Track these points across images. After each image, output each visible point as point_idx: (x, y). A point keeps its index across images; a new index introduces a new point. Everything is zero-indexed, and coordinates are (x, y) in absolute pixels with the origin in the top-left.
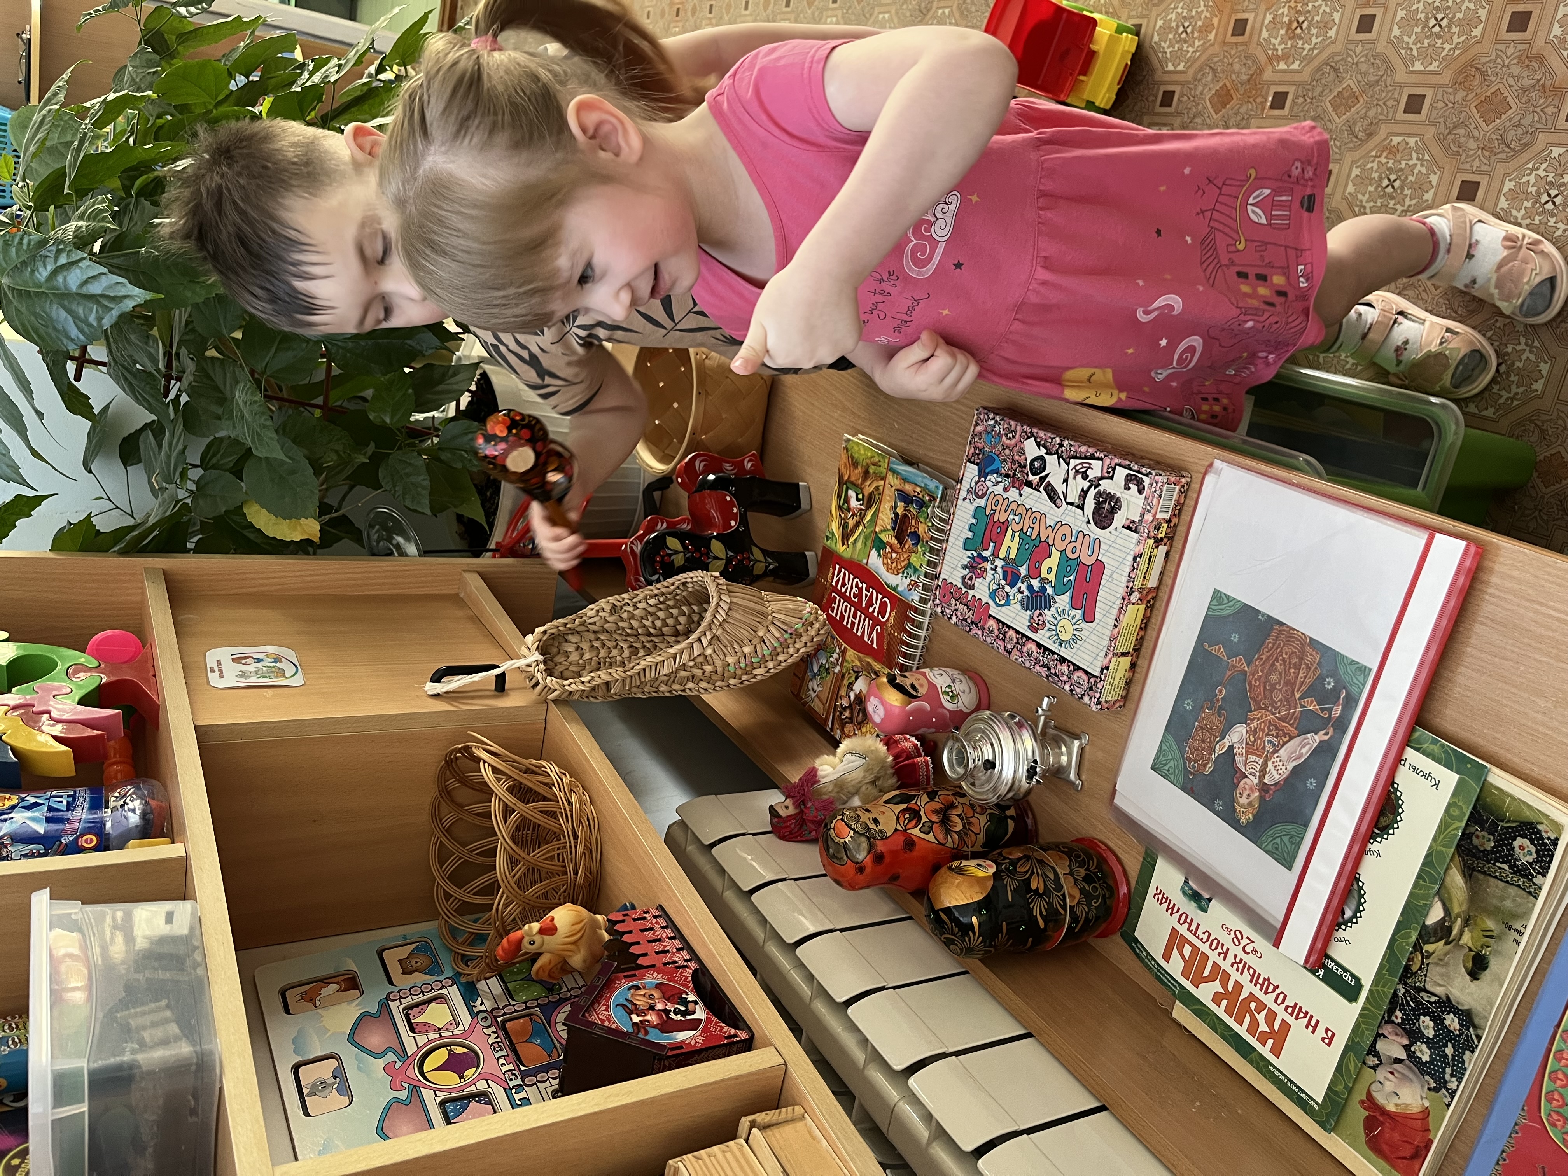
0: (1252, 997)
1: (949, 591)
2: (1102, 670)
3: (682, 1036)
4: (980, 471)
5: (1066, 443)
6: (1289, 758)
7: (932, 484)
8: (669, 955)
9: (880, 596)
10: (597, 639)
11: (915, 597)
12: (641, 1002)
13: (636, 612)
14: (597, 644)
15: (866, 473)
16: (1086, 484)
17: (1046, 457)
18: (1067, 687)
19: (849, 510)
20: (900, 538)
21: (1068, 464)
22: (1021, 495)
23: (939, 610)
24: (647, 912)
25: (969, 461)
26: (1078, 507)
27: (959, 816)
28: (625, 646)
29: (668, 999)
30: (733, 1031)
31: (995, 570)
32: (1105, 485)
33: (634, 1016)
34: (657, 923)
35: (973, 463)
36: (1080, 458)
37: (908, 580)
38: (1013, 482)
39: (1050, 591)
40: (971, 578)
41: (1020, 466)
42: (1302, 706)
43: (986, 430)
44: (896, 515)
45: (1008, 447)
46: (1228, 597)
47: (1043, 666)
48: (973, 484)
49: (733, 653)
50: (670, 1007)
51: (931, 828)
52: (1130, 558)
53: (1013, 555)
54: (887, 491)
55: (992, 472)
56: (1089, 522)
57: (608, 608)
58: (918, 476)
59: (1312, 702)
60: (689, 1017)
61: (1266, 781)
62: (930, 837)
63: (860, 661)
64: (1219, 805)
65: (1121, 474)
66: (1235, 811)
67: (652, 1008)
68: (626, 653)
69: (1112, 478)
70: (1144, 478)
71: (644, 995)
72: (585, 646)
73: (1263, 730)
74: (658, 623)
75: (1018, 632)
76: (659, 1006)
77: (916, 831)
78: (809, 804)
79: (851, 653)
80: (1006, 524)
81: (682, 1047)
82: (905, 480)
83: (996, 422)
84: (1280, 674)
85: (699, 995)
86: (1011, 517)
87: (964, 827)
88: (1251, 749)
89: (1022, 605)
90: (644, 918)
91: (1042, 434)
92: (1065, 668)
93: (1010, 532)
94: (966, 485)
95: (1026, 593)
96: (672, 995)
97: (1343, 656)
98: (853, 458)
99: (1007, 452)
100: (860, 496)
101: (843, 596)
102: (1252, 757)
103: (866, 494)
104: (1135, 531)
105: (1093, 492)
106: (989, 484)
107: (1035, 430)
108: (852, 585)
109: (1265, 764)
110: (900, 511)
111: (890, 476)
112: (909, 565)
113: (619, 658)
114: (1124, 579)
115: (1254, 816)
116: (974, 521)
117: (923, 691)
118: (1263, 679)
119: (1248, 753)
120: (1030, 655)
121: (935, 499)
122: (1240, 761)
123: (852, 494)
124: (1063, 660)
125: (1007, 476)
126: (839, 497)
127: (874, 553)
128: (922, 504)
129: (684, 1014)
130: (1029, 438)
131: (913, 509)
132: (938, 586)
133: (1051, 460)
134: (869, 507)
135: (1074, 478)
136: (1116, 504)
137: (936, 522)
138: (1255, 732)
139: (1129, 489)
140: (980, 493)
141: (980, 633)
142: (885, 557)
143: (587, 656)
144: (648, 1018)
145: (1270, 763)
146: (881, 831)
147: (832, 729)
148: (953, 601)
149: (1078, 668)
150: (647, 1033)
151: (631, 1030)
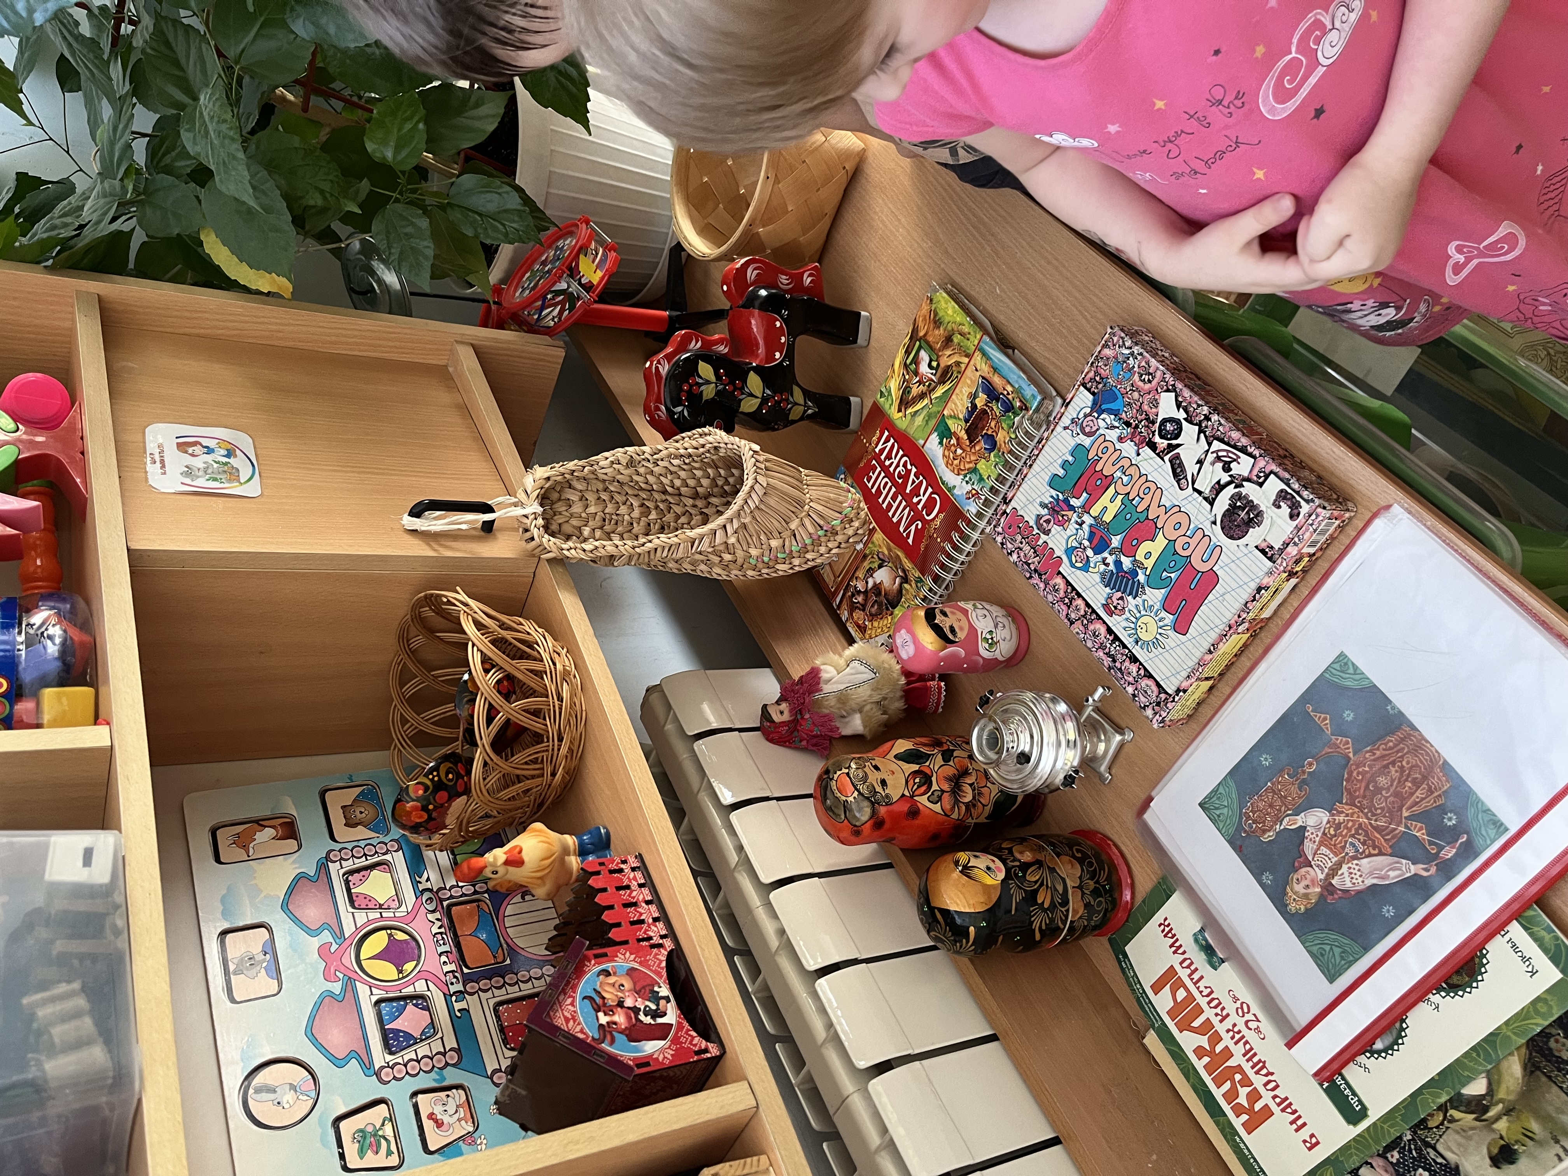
0: (1239, 1069)
1: (1016, 523)
2: (1178, 691)
3: (651, 1047)
4: (1095, 403)
5: (1215, 417)
6: (1371, 873)
7: (1030, 391)
8: (645, 926)
9: (930, 490)
10: (606, 489)
11: (972, 508)
12: (611, 996)
13: (656, 469)
14: (604, 496)
15: (948, 340)
16: (1225, 478)
17: (1184, 423)
18: (1130, 689)
19: (916, 373)
20: (972, 432)
21: (1210, 444)
22: (1138, 454)
23: (999, 539)
24: (624, 862)
25: (1084, 385)
26: (1206, 499)
27: (971, 785)
28: (636, 504)
29: (639, 992)
30: (704, 1044)
31: (1081, 525)
32: (1249, 489)
33: (601, 1014)
34: (635, 879)
35: (1089, 390)
36: (1228, 444)
37: (969, 487)
38: (1133, 434)
39: (1141, 578)
40: (1048, 522)
41: (1147, 419)
42: (1406, 827)
43: (1116, 358)
44: (974, 406)
45: (1138, 390)
46: (1355, 668)
47: (1108, 654)
48: (1081, 415)
49: (758, 545)
50: (640, 1004)
51: (940, 799)
52: (1253, 586)
53: (1108, 518)
54: (969, 372)
55: (1110, 412)
56: (1214, 523)
57: (624, 462)
58: (1014, 373)
59: (1421, 829)
60: (660, 1020)
61: (1334, 882)
62: (937, 808)
63: (889, 550)
64: (1267, 878)
65: (1274, 485)
66: (1286, 894)
67: (620, 1004)
68: (636, 513)
69: (1261, 485)
70: (1303, 503)
71: (613, 985)
72: (591, 497)
73: (1349, 830)
74: (678, 483)
75: (1088, 605)
76: (629, 1003)
77: (923, 800)
78: (807, 716)
79: (879, 536)
80: (1109, 480)
81: (647, 1064)
82: (995, 370)
83: (1132, 354)
84: (1392, 781)
85: (672, 989)
86: (1118, 474)
87: (974, 797)
88: (1326, 840)
89: (1102, 581)
90: (621, 871)
91: (1187, 393)
92: (1134, 668)
93: (1111, 491)
94: (1071, 412)
95: (1112, 567)
96: (645, 988)
97: (1478, 800)
98: (936, 314)
99: (1136, 395)
100: (934, 364)
101: (885, 469)
102: (1323, 850)
103: (942, 365)
104: (1270, 559)
105: (1230, 490)
106: (1102, 424)
107: (1179, 386)
108: (898, 462)
109: (1339, 865)
110: (980, 402)
111: (978, 356)
112: (974, 470)
113: (626, 517)
114: (1238, 605)
115: (1307, 910)
116: (1070, 459)
117: (961, 635)
118: (1368, 776)
119: (1321, 843)
120: (1095, 635)
121: (1027, 409)
122: (1309, 848)
123: (924, 356)
124: (1134, 659)
125: (1128, 424)
126: (908, 352)
127: (934, 438)
128: (1009, 408)
129: (656, 1014)
130: (1168, 391)
131: (997, 408)
132: (1005, 512)
133: (1189, 431)
134: (942, 381)
135: (1213, 464)
136: (1257, 516)
137: (1021, 435)
138: (1338, 826)
139: (1279, 507)
140: (1087, 430)
141: (1042, 585)
142: (948, 448)
143: (592, 509)
144: (616, 1018)
145: (1345, 867)
146: (887, 796)
147: (839, 606)
148: (1019, 538)
149: (1150, 676)
150: (612, 1042)
151: (596, 1036)
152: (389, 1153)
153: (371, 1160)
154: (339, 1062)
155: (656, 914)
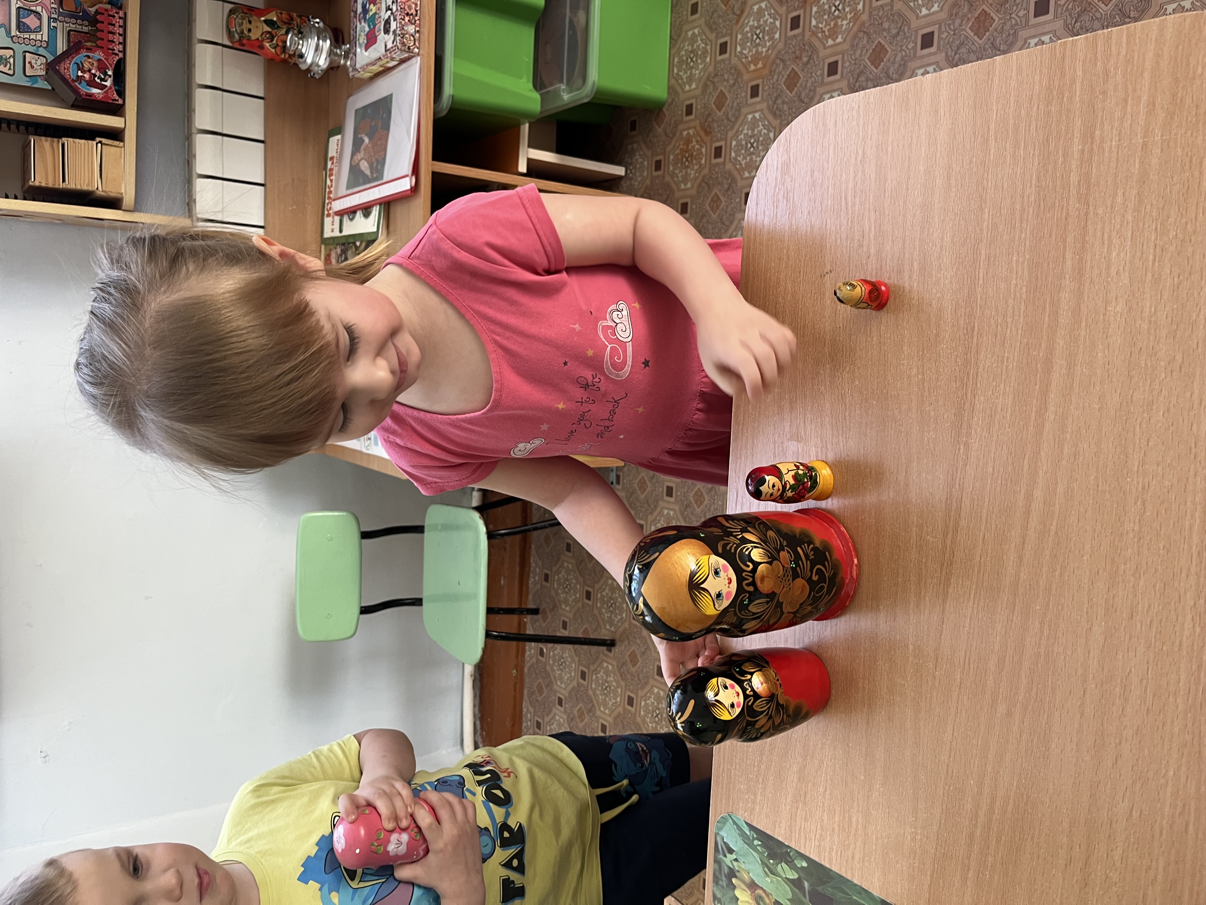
0: (331, 198)
6: (364, 166)
8: (114, 44)
12: (86, 66)
24: (117, 13)
29: (99, 69)
30: (117, 98)
33: (79, 72)
34: (119, 22)
39: (367, 16)
46: (392, 102)
47: (353, 35)
50: (98, 74)
56: (384, 20)
60: (103, 83)
61: (359, 161)
64: (353, 149)
67: (90, 71)
71: (90, 62)
73: (369, 150)
75: (357, 8)
76: (93, 71)
81: (91, 96)
85: (114, 73)
90: (112, 16)
92: (354, 48)
96: (102, 68)
97: (384, 170)
102: (363, 151)
114: (376, 58)
119: (364, 149)
120: (354, 23)
124: (356, 45)
129: (102, 80)
144: (85, 75)
149: (356, 56)
150: (80, 83)
151: (74, 79)
152: (10, 69)
155: (121, 41)
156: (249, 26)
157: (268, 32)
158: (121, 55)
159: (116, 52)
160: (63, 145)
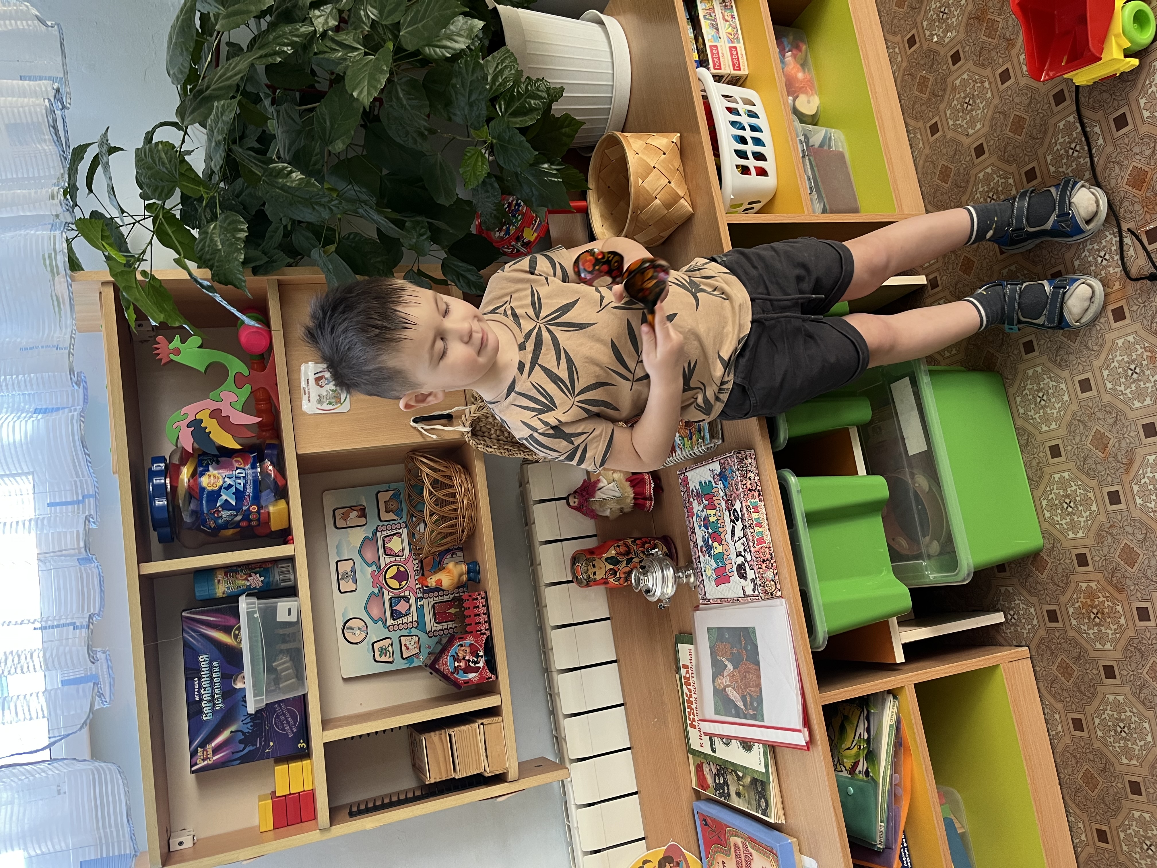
0: (693, 710)
1: (686, 482)
3: (471, 676)
4: (720, 473)
6: (734, 697)
8: (480, 625)
12: (461, 655)
16: (743, 553)
21: (743, 536)
22: (725, 511)
24: (479, 595)
25: (720, 462)
26: (736, 553)
29: (472, 653)
30: (490, 675)
31: (703, 511)
32: (747, 566)
33: (456, 663)
34: (482, 603)
35: (720, 466)
39: (712, 552)
40: (695, 495)
42: (746, 694)
46: (756, 635)
47: (696, 564)
48: (715, 472)
50: (471, 659)
53: (711, 520)
55: (723, 483)
56: (735, 563)
59: (749, 699)
60: (477, 665)
61: (726, 689)
64: (714, 669)
67: (464, 658)
69: (750, 569)
71: (463, 650)
73: (736, 679)
75: (696, 540)
76: (467, 658)
80: (715, 507)
84: (750, 678)
85: (485, 653)
86: (718, 509)
88: (730, 676)
89: (703, 537)
90: (477, 599)
93: (714, 512)
94: (712, 467)
95: (706, 537)
96: (474, 653)
99: (731, 489)
102: (728, 678)
105: (743, 559)
106: (720, 484)
109: (729, 686)
116: (707, 483)
118: (745, 670)
119: (728, 675)
120: (695, 553)
122: (726, 672)
124: (702, 575)
125: (726, 496)
129: (476, 663)
133: (740, 524)
135: (742, 544)
136: (746, 577)
138: (734, 675)
140: (715, 480)
141: (687, 515)
144: (461, 664)
145: (730, 688)
146: (594, 579)
148: (685, 489)
149: (704, 586)
150: (458, 673)
151: (453, 671)
152: (390, 657)
153: (383, 659)
154: (375, 622)
155: (486, 619)
156: (594, 570)
157: (610, 570)
158: (488, 633)
159: (484, 631)
160: (450, 736)
